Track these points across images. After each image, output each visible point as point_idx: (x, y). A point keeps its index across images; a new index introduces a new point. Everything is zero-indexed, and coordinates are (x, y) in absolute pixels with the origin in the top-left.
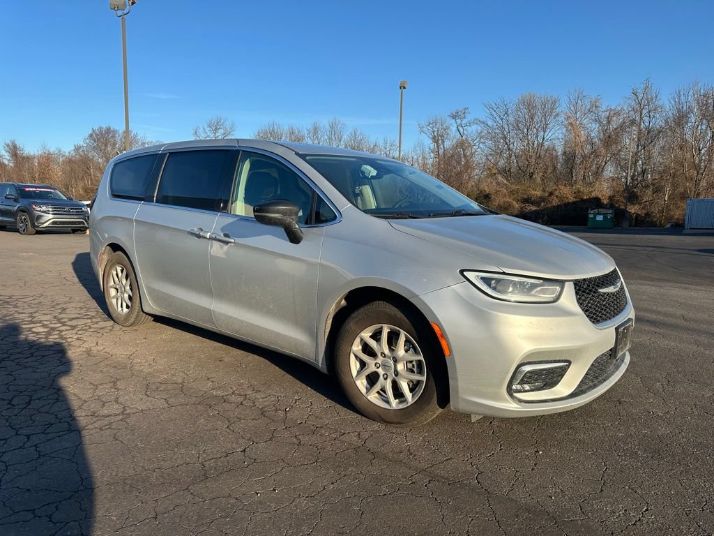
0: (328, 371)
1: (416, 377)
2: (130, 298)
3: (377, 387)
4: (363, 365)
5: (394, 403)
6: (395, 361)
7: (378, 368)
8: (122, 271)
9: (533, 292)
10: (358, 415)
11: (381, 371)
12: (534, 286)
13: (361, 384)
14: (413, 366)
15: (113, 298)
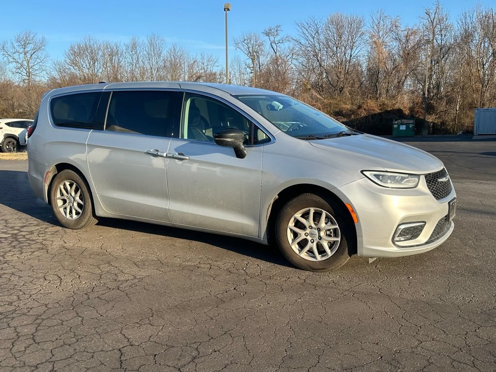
0: (268, 243)
1: (333, 239)
2: (79, 205)
3: (307, 248)
4: (296, 235)
5: (319, 258)
6: (319, 230)
7: (307, 236)
8: (71, 185)
9: (403, 182)
10: (292, 268)
11: (309, 238)
12: (403, 179)
13: (295, 248)
14: (331, 233)
15: (61, 207)
